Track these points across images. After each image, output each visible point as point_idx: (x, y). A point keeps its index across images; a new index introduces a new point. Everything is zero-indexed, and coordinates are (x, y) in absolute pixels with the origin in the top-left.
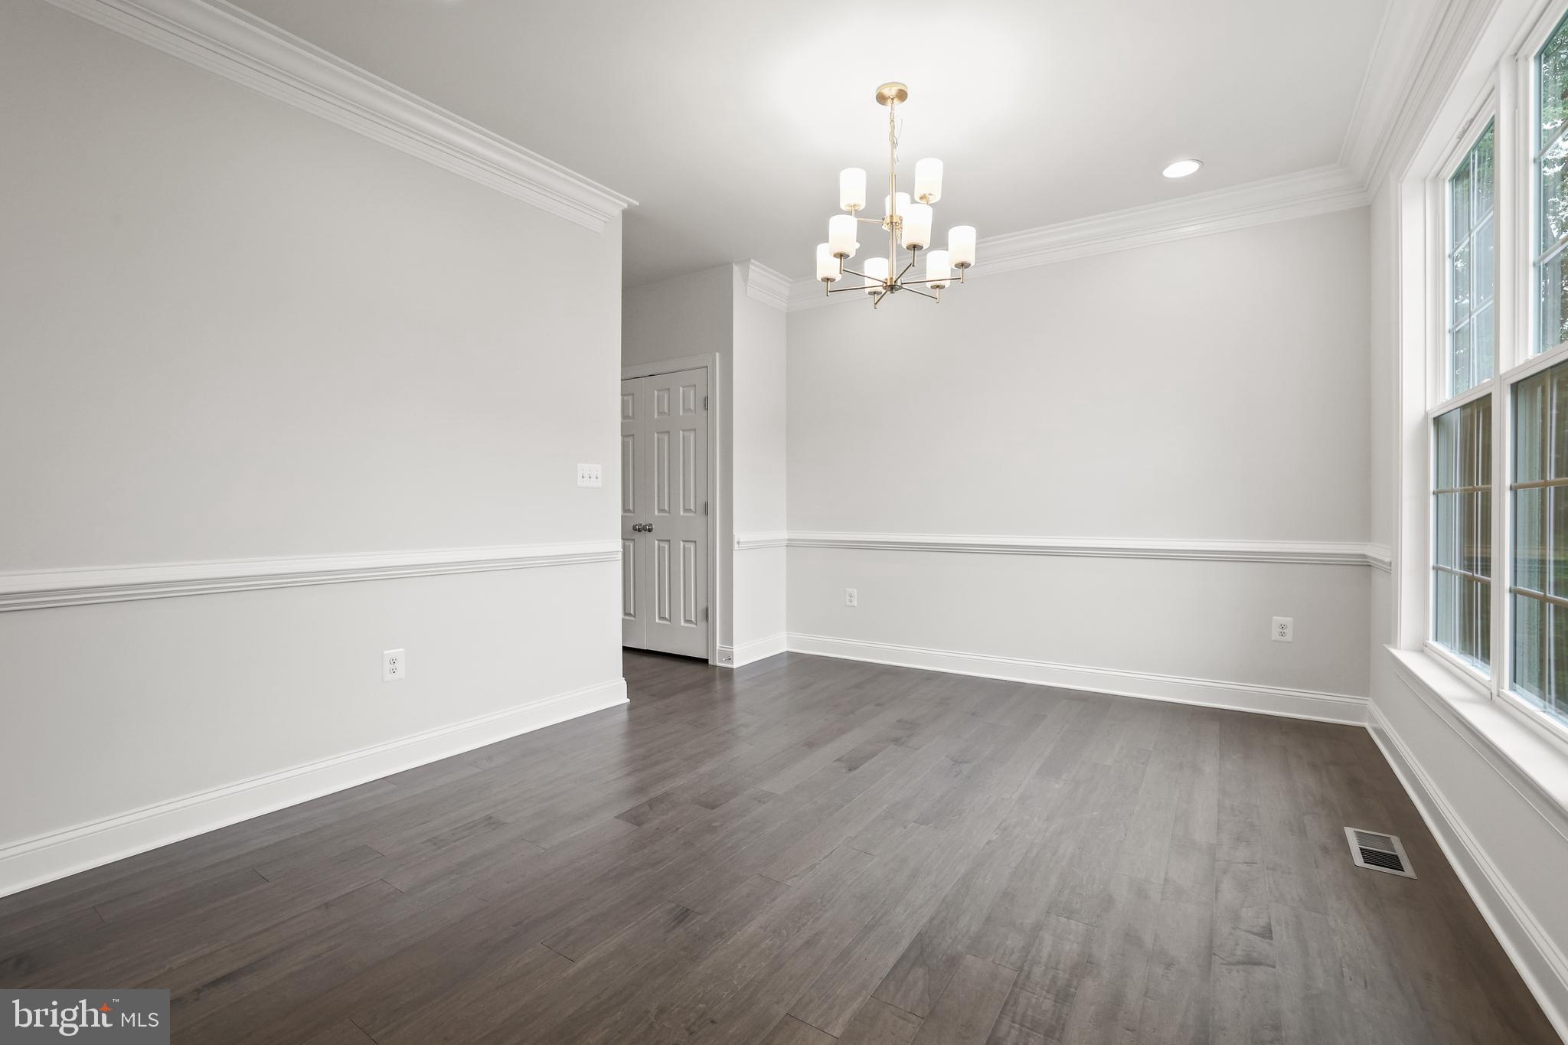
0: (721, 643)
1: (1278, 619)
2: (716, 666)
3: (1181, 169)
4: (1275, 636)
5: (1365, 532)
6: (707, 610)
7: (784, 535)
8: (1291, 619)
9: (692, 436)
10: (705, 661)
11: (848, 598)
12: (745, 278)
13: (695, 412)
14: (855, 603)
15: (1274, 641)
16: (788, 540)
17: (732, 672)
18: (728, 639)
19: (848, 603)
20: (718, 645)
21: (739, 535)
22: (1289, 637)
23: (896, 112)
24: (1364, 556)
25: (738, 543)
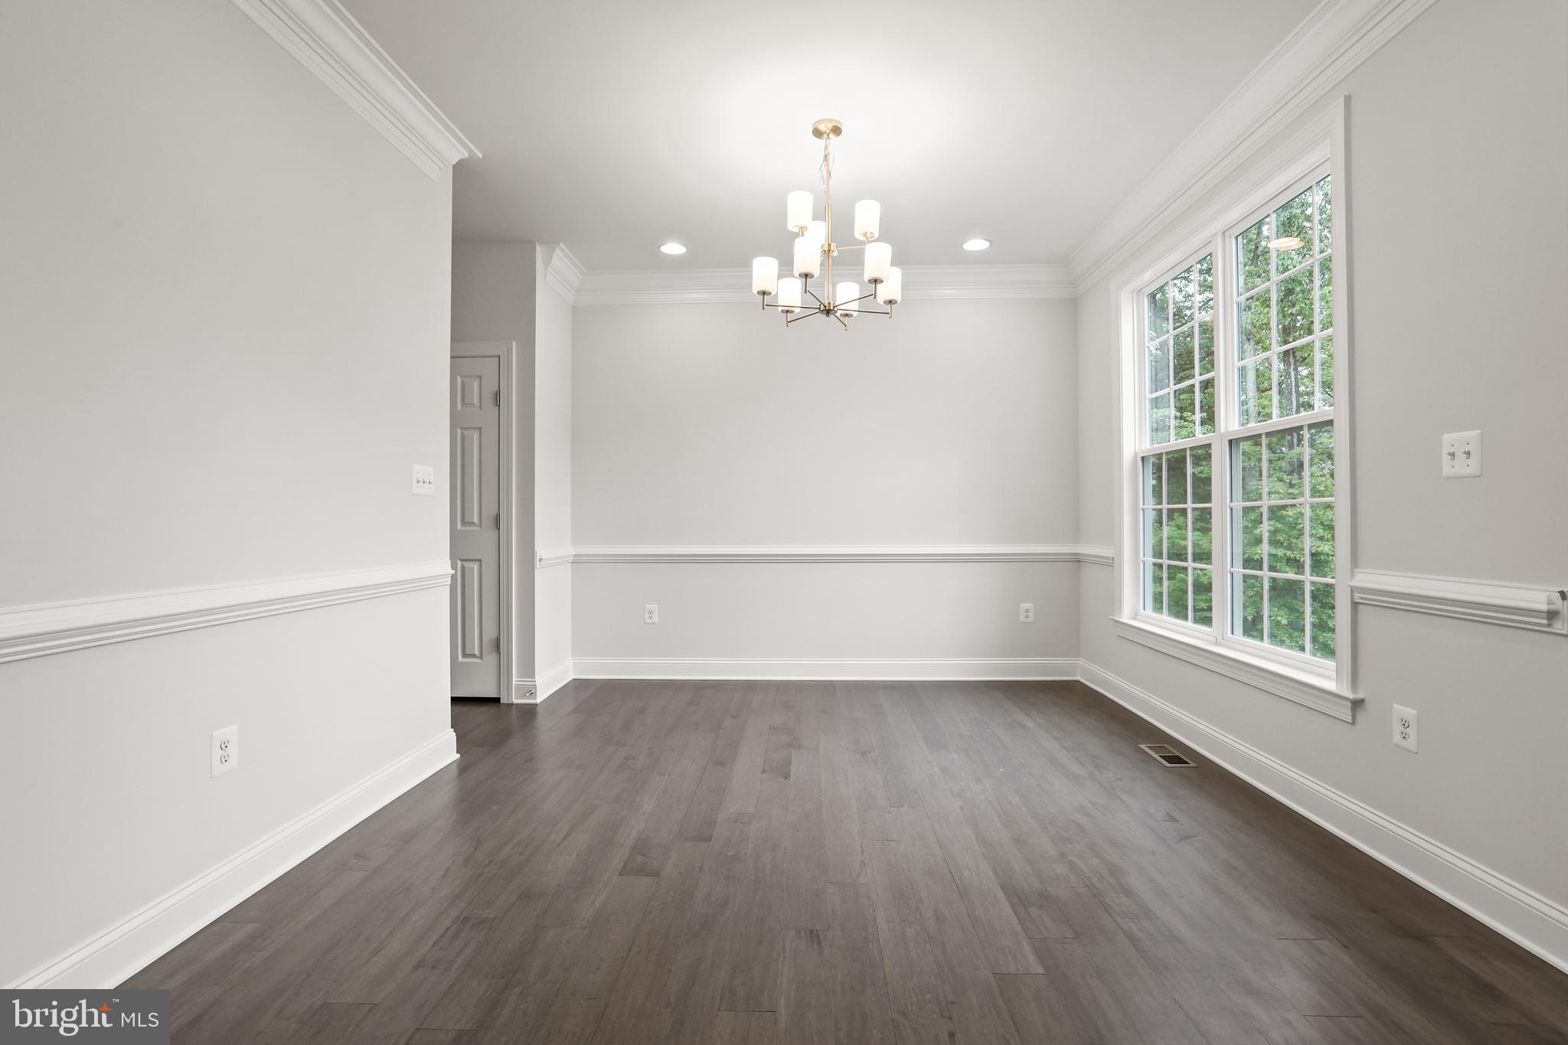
0: (518, 677)
1: (1024, 606)
2: (512, 704)
3: (976, 245)
4: (1022, 619)
5: (1076, 536)
6: (498, 640)
7: (571, 551)
8: (1031, 605)
9: (476, 436)
10: (496, 700)
11: (647, 615)
12: (547, 262)
13: (481, 409)
14: (655, 619)
15: (1022, 622)
16: (575, 556)
17: (535, 708)
18: (529, 669)
19: (648, 620)
20: (514, 679)
21: (541, 550)
22: (1031, 619)
23: (830, 149)
24: (1077, 554)
25: (541, 560)
